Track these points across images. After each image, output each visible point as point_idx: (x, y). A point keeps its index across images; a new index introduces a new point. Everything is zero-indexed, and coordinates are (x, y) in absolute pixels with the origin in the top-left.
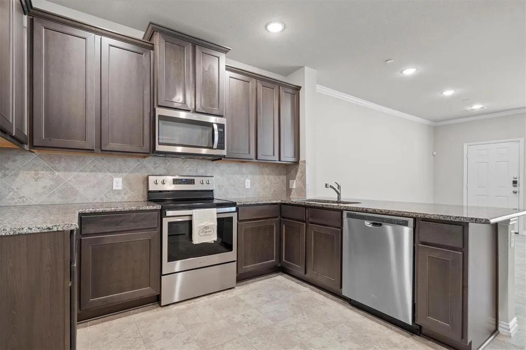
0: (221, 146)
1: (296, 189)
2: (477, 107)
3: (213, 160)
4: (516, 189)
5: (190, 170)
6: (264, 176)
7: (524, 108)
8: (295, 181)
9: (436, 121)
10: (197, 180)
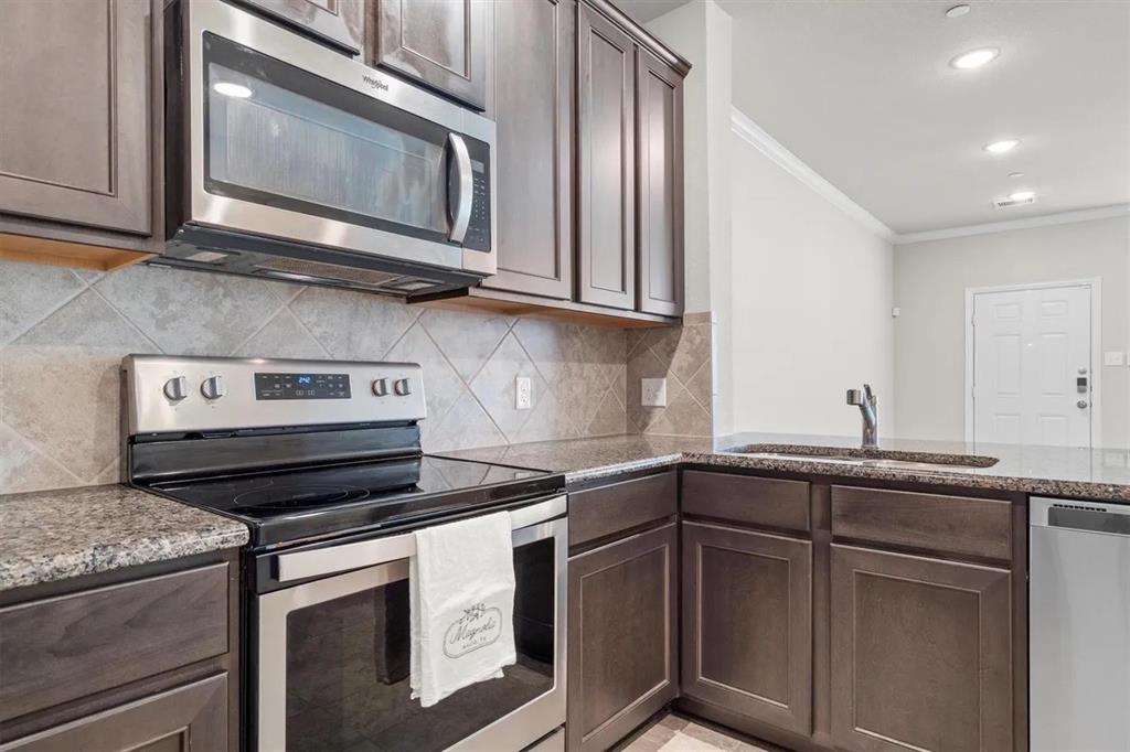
0: (478, 237)
1: (669, 410)
2: (1022, 196)
3: (413, 298)
4: (1084, 398)
5: (323, 338)
6: (570, 364)
7: (1126, 204)
8: (665, 380)
9: (900, 232)
10: (359, 379)
